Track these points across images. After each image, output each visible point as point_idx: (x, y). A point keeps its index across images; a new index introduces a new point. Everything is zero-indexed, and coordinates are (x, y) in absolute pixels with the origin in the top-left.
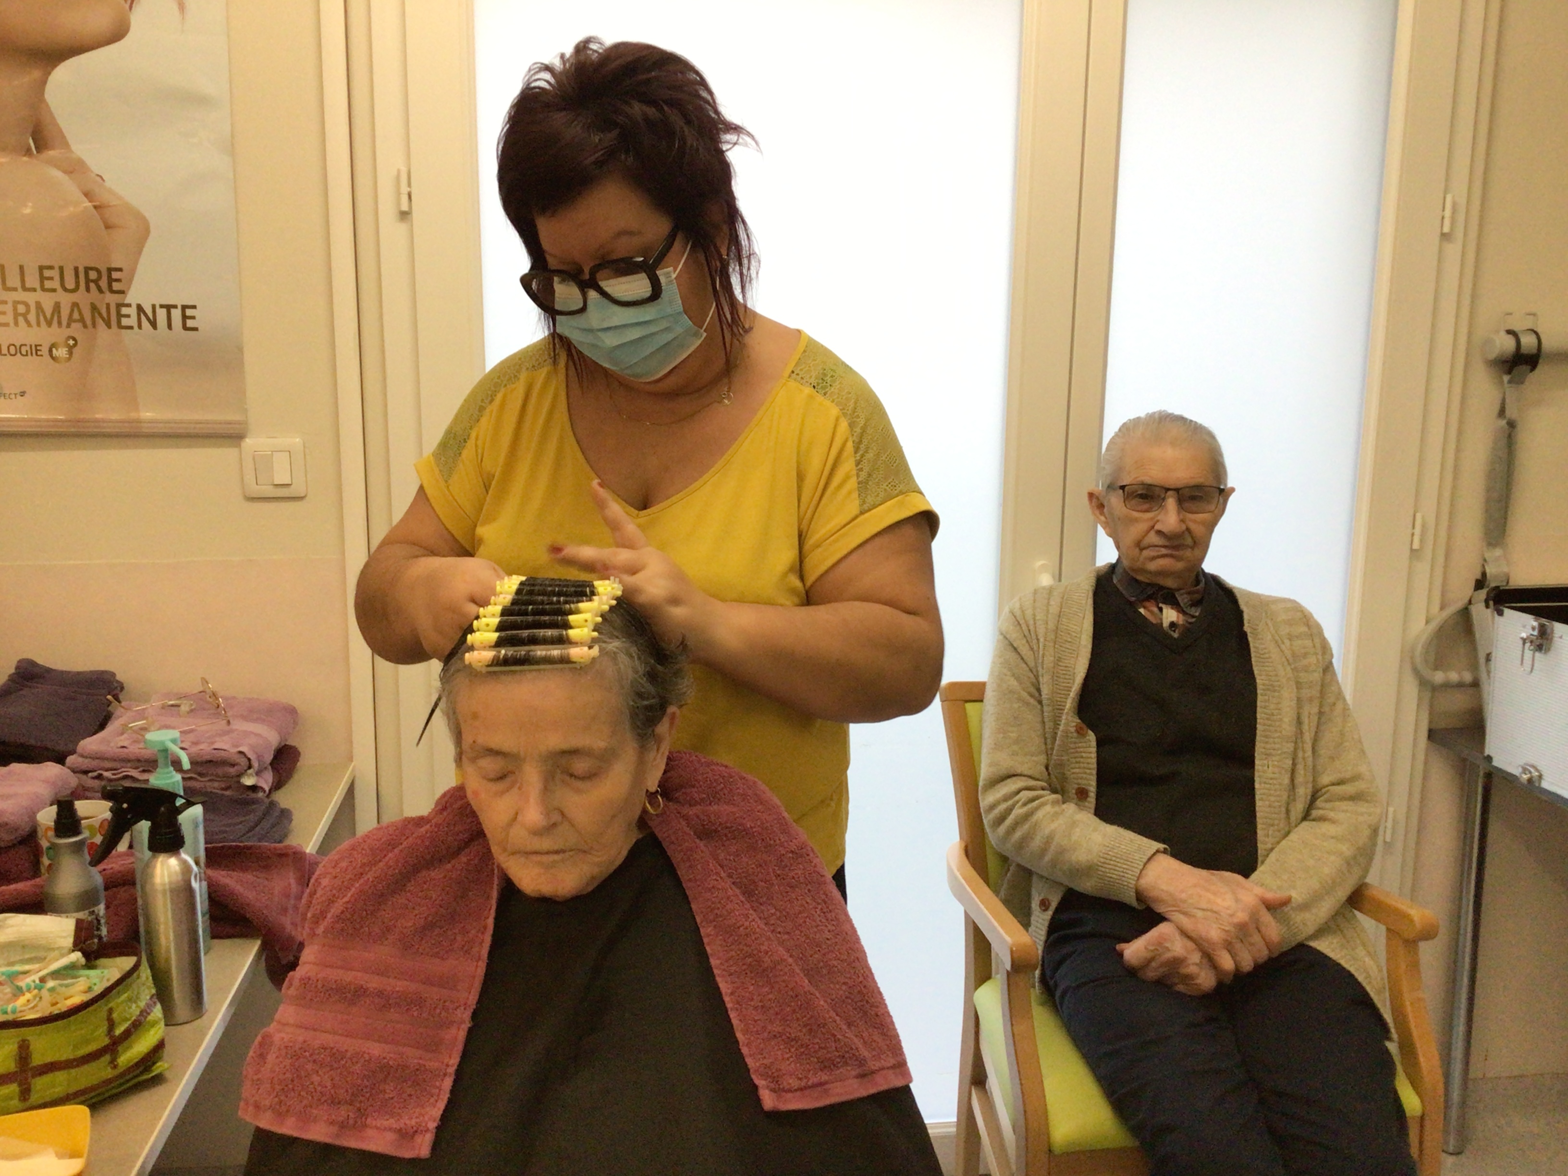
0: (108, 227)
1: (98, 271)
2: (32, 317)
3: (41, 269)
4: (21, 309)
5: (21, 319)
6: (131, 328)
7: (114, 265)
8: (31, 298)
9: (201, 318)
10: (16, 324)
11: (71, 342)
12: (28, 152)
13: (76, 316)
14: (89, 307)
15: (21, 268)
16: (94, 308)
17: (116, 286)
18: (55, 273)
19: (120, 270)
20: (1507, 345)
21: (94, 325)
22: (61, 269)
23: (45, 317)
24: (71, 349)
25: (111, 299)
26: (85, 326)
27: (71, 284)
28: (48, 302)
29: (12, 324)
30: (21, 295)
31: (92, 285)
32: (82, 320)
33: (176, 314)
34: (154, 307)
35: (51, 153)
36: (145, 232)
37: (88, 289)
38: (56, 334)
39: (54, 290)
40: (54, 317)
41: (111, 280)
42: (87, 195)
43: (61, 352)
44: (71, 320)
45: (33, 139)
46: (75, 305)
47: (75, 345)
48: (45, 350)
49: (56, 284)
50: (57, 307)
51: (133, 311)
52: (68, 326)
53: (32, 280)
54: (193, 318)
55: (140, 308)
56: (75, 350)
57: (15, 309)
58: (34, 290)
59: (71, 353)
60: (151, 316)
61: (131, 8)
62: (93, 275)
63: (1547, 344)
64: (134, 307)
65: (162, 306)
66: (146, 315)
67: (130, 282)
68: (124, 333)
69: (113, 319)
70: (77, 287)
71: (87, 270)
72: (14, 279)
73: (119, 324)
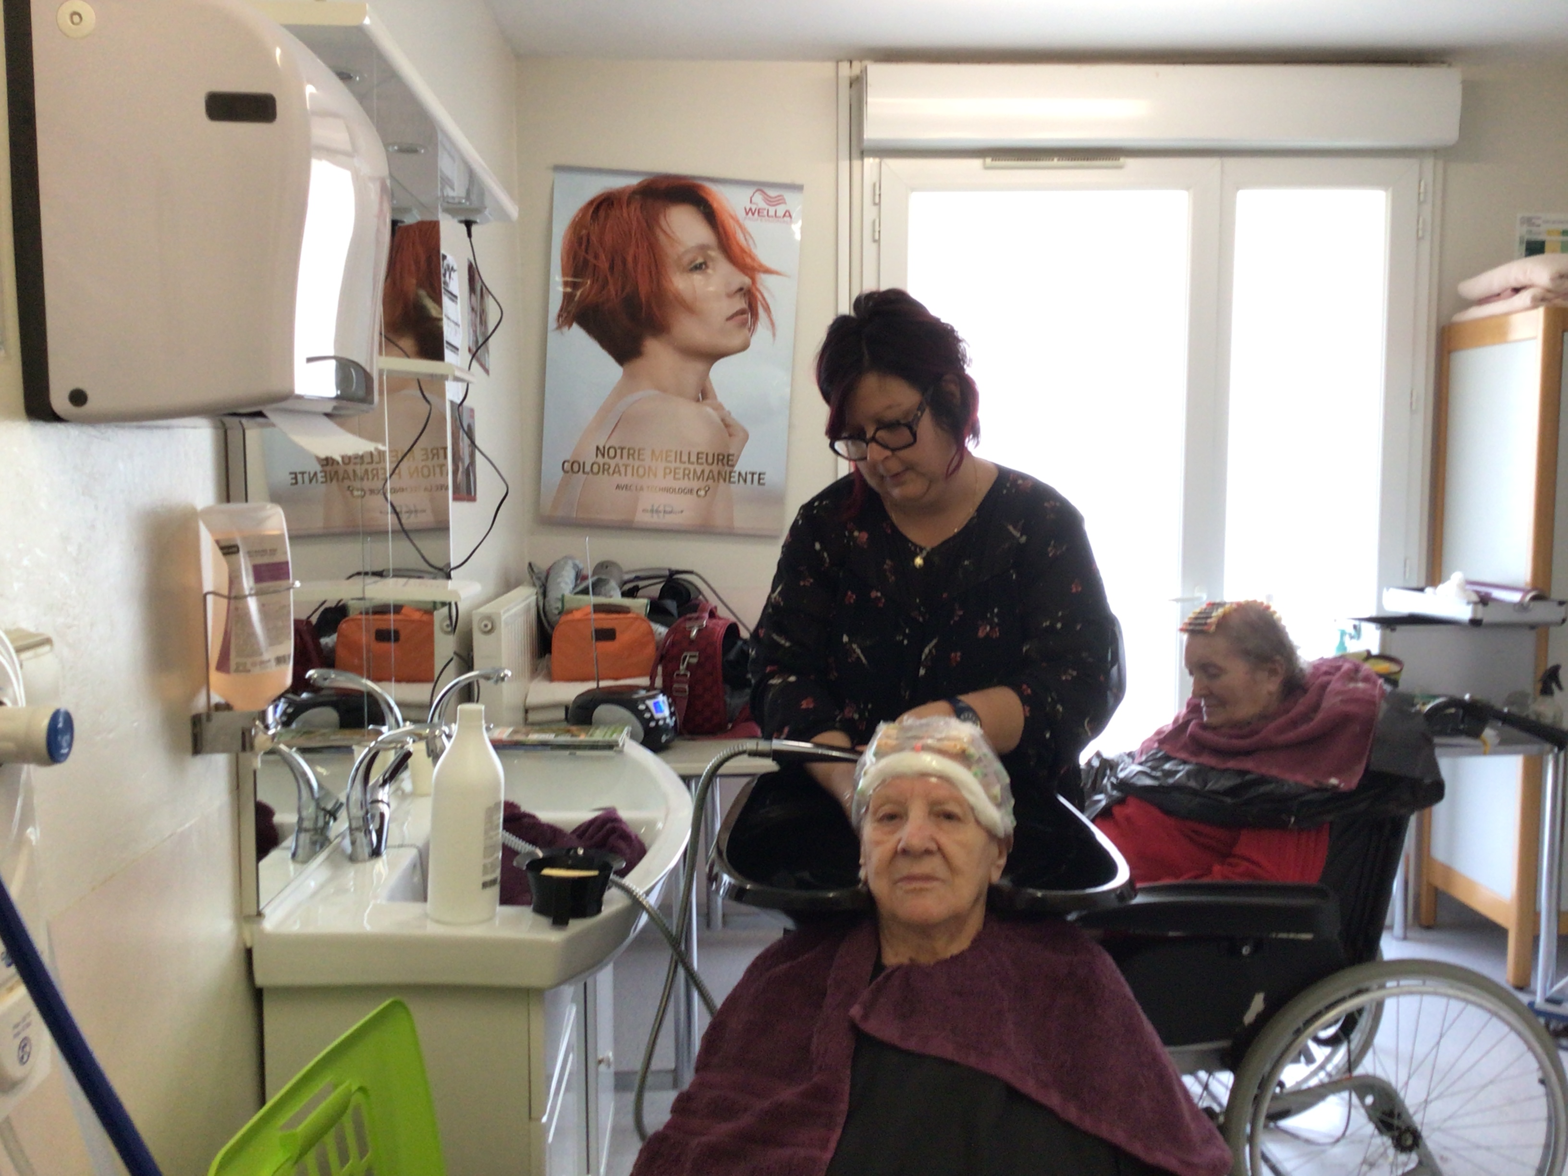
1: (724, 457)
2: (691, 476)
3: (698, 454)
4: (687, 472)
5: (686, 477)
6: (734, 483)
7: (731, 452)
8: (692, 467)
9: (767, 479)
10: (684, 478)
11: (707, 489)
12: (698, 400)
13: (711, 477)
14: (717, 472)
15: (689, 454)
16: (719, 473)
17: (730, 463)
18: (704, 457)
19: (733, 455)
21: (718, 479)
22: (707, 455)
23: (697, 476)
25: (728, 469)
26: (714, 481)
27: (710, 460)
28: (699, 469)
29: (682, 479)
30: (687, 465)
31: (720, 463)
32: (713, 479)
33: (756, 477)
34: (746, 474)
35: (708, 401)
36: (746, 437)
37: (718, 463)
38: (700, 484)
39: (702, 464)
40: (700, 476)
41: (728, 460)
42: (723, 420)
43: (702, 493)
44: (708, 476)
45: (702, 395)
46: (711, 471)
47: (709, 488)
48: (694, 492)
49: (704, 460)
50: (703, 472)
51: (736, 475)
52: (707, 480)
53: (693, 458)
54: (763, 479)
55: (740, 474)
56: (708, 493)
57: (684, 472)
58: (693, 463)
59: (706, 492)
60: (744, 476)
61: (751, 336)
62: (721, 457)
64: (737, 473)
65: (750, 473)
66: (742, 477)
67: (737, 460)
68: (732, 485)
69: (727, 478)
70: (713, 463)
71: (718, 455)
72: (685, 458)
73: (730, 480)
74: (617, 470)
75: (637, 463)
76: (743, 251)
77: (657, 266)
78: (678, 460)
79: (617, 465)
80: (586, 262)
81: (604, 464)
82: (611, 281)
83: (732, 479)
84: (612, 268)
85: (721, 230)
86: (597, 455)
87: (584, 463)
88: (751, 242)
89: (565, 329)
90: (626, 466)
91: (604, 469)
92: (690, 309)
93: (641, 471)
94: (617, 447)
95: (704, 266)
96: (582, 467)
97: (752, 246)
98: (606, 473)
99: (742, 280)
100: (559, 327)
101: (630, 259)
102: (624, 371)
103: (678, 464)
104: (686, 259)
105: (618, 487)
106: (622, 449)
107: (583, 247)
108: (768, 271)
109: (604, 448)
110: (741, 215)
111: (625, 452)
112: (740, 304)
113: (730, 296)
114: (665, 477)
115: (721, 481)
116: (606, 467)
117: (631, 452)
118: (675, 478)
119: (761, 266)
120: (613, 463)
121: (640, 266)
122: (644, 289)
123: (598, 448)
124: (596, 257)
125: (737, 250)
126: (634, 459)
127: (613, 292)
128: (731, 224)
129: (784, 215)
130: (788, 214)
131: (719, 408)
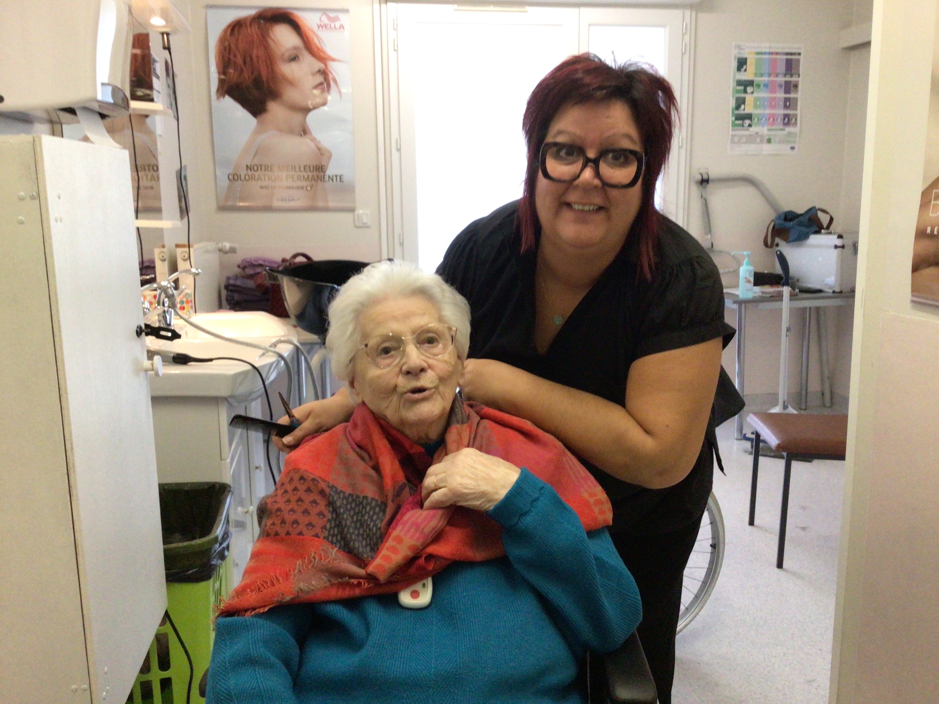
0: (322, 154)
1: (319, 167)
2: (302, 178)
3: (305, 166)
4: (299, 177)
7: (323, 164)
8: (302, 174)
10: (298, 180)
11: (311, 186)
12: (301, 135)
14: (316, 176)
15: (299, 166)
16: (318, 176)
17: (323, 170)
19: (324, 166)
20: (700, 178)
21: (317, 180)
22: (310, 166)
23: (305, 179)
24: (311, 188)
25: (322, 174)
27: (312, 169)
28: (306, 175)
30: (299, 173)
31: (318, 171)
32: (315, 180)
33: (338, 178)
34: (333, 176)
35: (307, 136)
36: (330, 155)
37: (316, 171)
38: (308, 183)
39: (307, 172)
40: (307, 179)
42: (316, 146)
43: (309, 188)
44: (312, 179)
45: (303, 132)
47: (313, 186)
48: (305, 188)
49: (308, 170)
52: (311, 181)
53: (302, 169)
54: (343, 179)
55: (329, 177)
58: (302, 172)
61: (328, 96)
62: (317, 167)
63: (711, 177)
66: (331, 178)
67: (327, 169)
68: (325, 183)
69: (322, 179)
70: (313, 170)
71: (316, 167)
72: (297, 169)
74: (259, 177)
75: (270, 173)
76: (318, 49)
77: (270, 60)
78: (294, 170)
79: (259, 175)
80: (229, 59)
81: (252, 175)
82: (245, 70)
83: (325, 180)
84: (245, 62)
85: (305, 38)
86: (247, 170)
87: (240, 175)
88: (322, 44)
89: (221, 99)
90: (264, 176)
91: (252, 178)
92: (291, 83)
93: (273, 178)
94: (258, 164)
95: (297, 58)
96: (239, 177)
97: (323, 46)
98: (253, 179)
99: (320, 65)
100: (218, 98)
101: (254, 56)
102: (258, 121)
103: (294, 173)
104: (287, 55)
105: (261, 187)
106: (261, 166)
107: (227, 52)
108: (333, 60)
109: (251, 166)
110: (315, 28)
111: (263, 168)
112: (320, 79)
113: (313, 74)
114: (287, 180)
115: (319, 181)
116: (253, 176)
117: (267, 167)
118: (293, 180)
119: (329, 56)
120: (256, 174)
121: (261, 61)
122: (264, 74)
123: (247, 166)
124: (235, 56)
125: (316, 50)
126: (268, 171)
127: (247, 76)
128: (310, 35)
129: (340, 27)
130: (342, 27)
131: (314, 140)
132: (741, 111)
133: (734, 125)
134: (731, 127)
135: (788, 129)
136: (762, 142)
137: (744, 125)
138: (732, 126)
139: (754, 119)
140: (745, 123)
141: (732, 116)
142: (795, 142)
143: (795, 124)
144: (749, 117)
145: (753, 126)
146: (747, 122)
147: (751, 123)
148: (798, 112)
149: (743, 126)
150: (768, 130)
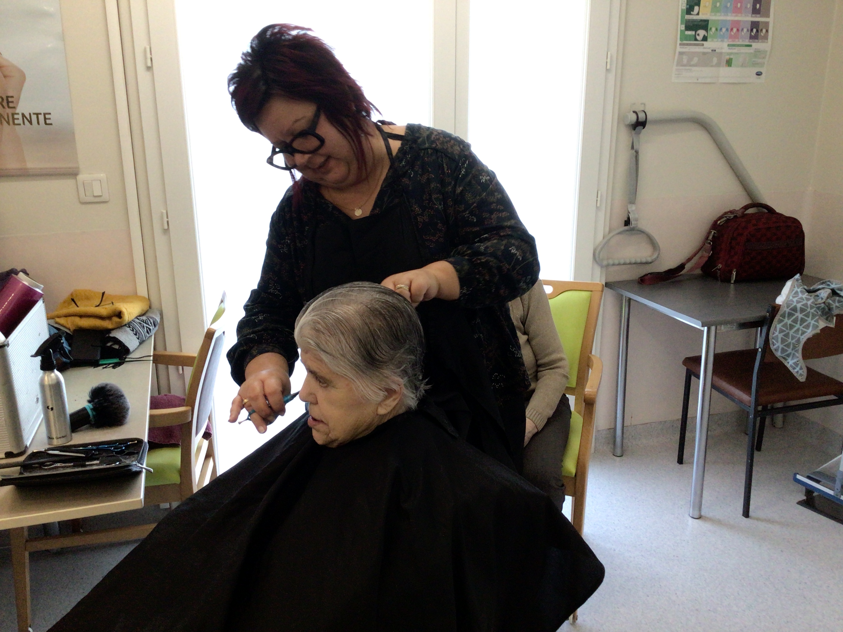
0: (5, 77)
1: (2, 98)
7: (10, 94)
9: (53, 118)
17: (11, 105)
19: (12, 97)
20: (633, 117)
21: (2, 122)
25: (10, 111)
33: (41, 118)
34: (30, 114)
36: (23, 78)
41: (8, 102)
51: (20, 117)
54: (50, 119)
55: (23, 115)
60: (29, 118)
63: (649, 117)
65: (34, 114)
66: (26, 118)
67: (18, 103)
68: (17, 128)
69: (10, 120)
73: (14, 122)
83: (16, 122)
115: (5, 123)
132: (693, 17)
133: (684, 38)
134: (679, 42)
135: (756, 45)
136: (718, 65)
137: (698, 37)
138: (681, 40)
139: (711, 29)
140: (698, 35)
141: (681, 24)
142: (762, 65)
143: (766, 38)
144: (704, 25)
145: (709, 39)
146: (702, 33)
147: (706, 35)
148: (770, 20)
149: (696, 40)
150: (728, 45)
